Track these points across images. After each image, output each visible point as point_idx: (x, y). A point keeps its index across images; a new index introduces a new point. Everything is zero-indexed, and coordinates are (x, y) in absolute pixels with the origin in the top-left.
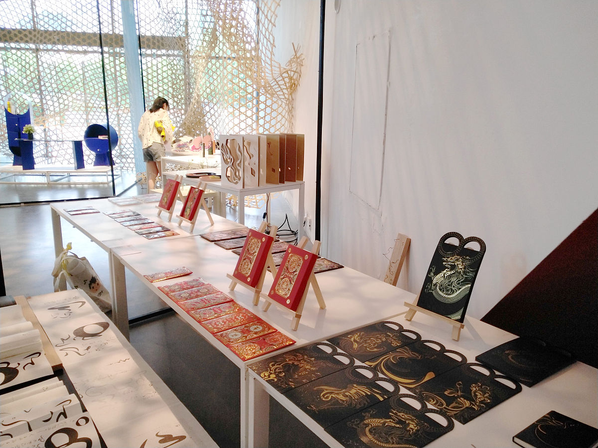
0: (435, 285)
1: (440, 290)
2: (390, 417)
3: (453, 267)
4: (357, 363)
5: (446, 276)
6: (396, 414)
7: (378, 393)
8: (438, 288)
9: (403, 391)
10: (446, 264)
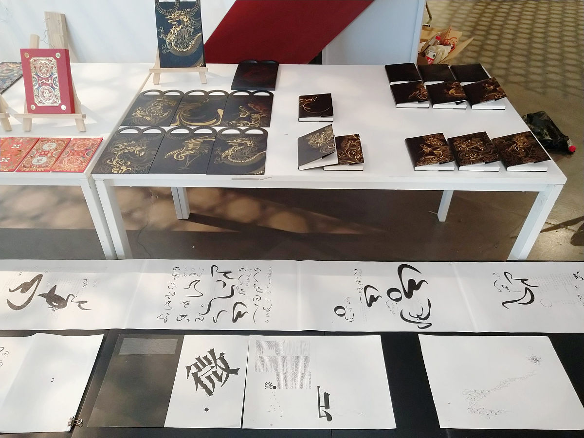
0: (170, 44)
1: (176, 46)
2: (231, 146)
3: (180, 22)
4: (167, 129)
5: (176, 32)
6: (232, 142)
7: (207, 138)
8: (173, 45)
9: (218, 129)
10: (171, 22)
